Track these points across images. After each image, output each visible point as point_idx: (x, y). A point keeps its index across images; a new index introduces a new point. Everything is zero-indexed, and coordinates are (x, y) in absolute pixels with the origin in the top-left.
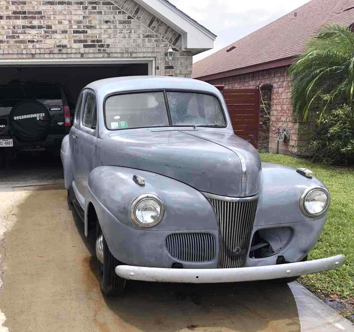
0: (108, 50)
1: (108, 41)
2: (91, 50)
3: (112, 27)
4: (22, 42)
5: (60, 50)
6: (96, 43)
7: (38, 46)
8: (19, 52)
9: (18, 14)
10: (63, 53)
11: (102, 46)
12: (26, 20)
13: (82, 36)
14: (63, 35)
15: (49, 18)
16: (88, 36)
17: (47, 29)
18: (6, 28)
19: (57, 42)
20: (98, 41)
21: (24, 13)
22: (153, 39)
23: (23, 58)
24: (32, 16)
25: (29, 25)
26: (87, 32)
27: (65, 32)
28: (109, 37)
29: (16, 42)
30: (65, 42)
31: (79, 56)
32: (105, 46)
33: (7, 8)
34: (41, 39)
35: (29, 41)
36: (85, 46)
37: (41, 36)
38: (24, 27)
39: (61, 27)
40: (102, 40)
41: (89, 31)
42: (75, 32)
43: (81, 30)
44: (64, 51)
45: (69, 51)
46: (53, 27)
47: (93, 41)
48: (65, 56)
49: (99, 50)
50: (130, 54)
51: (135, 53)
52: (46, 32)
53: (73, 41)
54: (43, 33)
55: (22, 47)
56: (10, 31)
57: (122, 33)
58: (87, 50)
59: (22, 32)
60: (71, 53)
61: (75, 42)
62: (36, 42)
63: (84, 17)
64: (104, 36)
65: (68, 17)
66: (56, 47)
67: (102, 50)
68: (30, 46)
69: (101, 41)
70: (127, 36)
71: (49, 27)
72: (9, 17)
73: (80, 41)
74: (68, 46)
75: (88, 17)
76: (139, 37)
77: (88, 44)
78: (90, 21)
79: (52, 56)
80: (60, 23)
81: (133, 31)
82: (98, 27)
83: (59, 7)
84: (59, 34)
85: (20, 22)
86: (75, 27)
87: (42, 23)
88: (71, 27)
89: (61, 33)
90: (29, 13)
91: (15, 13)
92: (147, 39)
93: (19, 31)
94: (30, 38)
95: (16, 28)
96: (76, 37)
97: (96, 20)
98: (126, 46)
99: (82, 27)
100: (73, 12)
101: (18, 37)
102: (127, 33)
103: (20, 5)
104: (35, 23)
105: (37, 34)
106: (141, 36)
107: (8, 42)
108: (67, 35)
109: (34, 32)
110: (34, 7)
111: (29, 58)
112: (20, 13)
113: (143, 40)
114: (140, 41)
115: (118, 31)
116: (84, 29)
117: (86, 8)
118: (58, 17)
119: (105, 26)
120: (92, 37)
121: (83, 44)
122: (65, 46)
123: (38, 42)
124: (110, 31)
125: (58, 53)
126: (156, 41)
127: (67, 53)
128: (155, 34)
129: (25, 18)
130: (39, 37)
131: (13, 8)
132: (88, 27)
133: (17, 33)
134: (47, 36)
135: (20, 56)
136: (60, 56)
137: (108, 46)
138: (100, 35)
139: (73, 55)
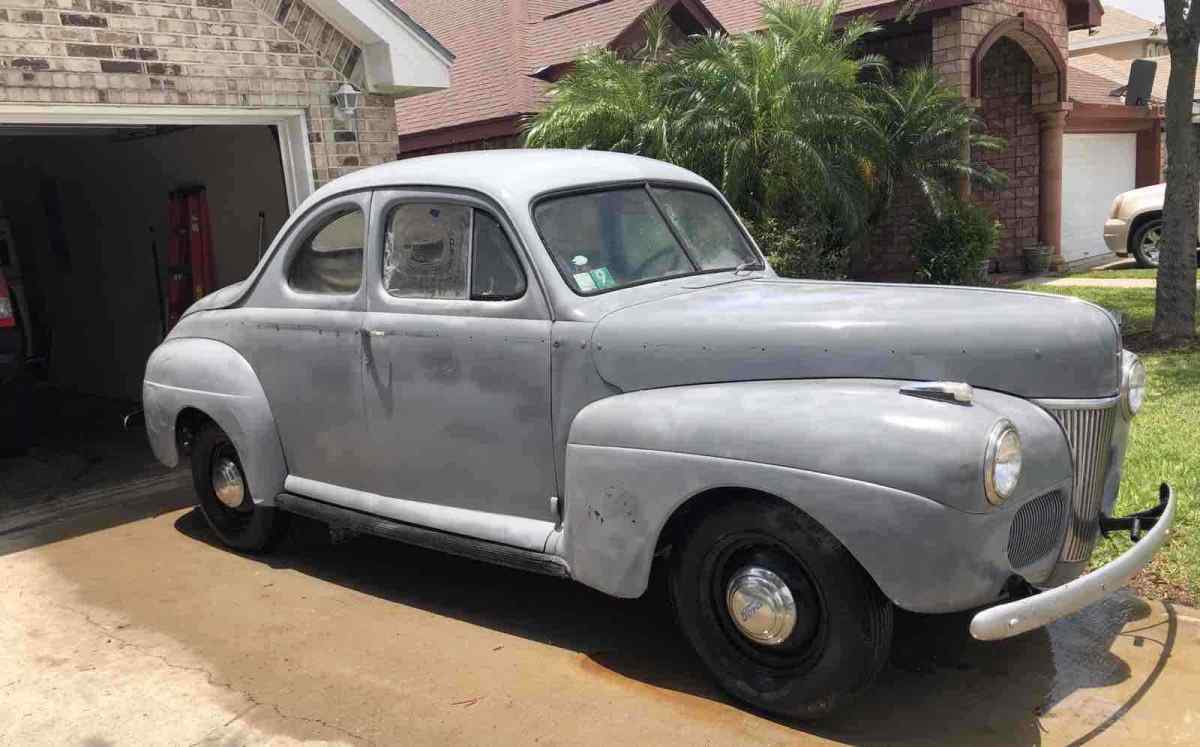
0: (179, 83)
1: (176, 56)
2: (129, 80)
3: (179, 12)
5: (26, 77)
6: (138, 60)
10: (39, 87)
11: (158, 69)
13: (90, 35)
14: (28, 29)
16: (111, 37)
19: (13, 47)
20: (145, 54)
22: (296, 57)
26: (105, 23)
27: (33, 17)
28: (177, 44)
30: (39, 50)
31: (94, 96)
32: (169, 70)
36: (108, 68)
40: (155, 51)
41: (113, 21)
42: (67, 20)
43: (86, 14)
44: (41, 78)
45: (59, 79)
47: (128, 53)
48: (45, 96)
49: (152, 81)
50: (241, 98)
51: (254, 94)
53: (64, 50)
57: (210, 34)
58: (115, 79)
60: (67, 88)
61: (73, 51)
64: (160, 41)
66: (10, 65)
67: (161, 82)
69: (152, 54)
70: (226, 44)
73: (89, 51)
74: (53, 66)
76: (258, 49)
77: (115, 63)
79: (2, 94)
81: (239, 31)
82: (137, 9)
84: (13, 21)
86: (65, 4)
88: (51, 2)
89: (20, 19)
92: (278, 55)
96: (74, 35)
98: (228, 73)
99: (88, 5)
102: (223, 35)
106: (264, 46)
108: (42, 28)
113: (271, 60)
114: (261, 60)
115: (199, 30)
116: (94, 14)
119: (159, 9)
120: (126, 40)
121: (98, 59)
122: (40, 65)
124: (175, 25)
125: (23, 87)
126: (303, 62)
127: (52, 88)
128: (297, 42)
132: (107, 7)
136: (29, 94)
137: (177, 69)
138: (148, 36)
139: (71, 95)
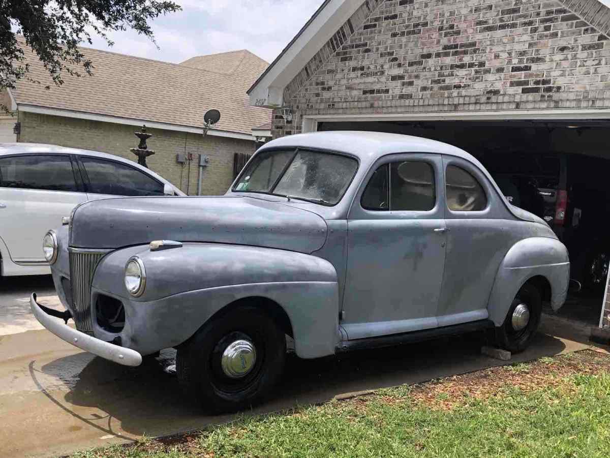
0: (556, 96)
1: (561, 82)
2: (531, 97)
3: (569, 57)
4: (447, 88)
5: (488, 98)
6: (541, 86)
7: (464, 93)
8: (441, 102)
9: (449, 49)
10: (492, 103)
11: (549, 90)
12: (457, 57)
13: (522, 75)
14: (497, 76)
15: (484, 51)
16: (531, 75)
17: (479, 67)
18: (432, 69)
19: (488, 85)
20: (544, 82)
21: (456, 46)
23: (445, 111)
24: (464, 51)
25: (459, 63)
26: (530, 68)
27: (500, 70)
28: (562, 75)
29: (441, 88)
30: (498, 86)
31: (514, 106)
32: (554, 89)
33: (438, 42)
34: (469, 82)
35: (455, 87)
36: (524, 91)
37: (470, 79)
38: (452, 67)
39: (497, 64)
40: (550, 80)
41: (534, 67)
42: (515, 69)
43: (522, 65)
44: (494, 99)
45: (500, 99)
46: (487, 65)
47: (537, 83)
48: (494, 107)
49: (543, 96)
50: (591, 102)
51: (600, 99)
52: (477, 72)
53: (508, 84)
54: (473, 73)
55: (446, 95)
56: (437, 73)
57: (583, 66)
58: (525, 97)
59: (449, 74)
60: (503, 102)
61: (512, 84)
62: (463, 87)
63: (530, 45)
64: (554, 74)
65: (508, 47)
66: (485, 93)
67: (546, 97)
68: (455, 93)
69: (548, 82)
70: (591, 71)
71: (482, 64)
72: (438, 55)
73: (519, 84)
74: (502, 92)
75: (535, 44)
77: (529, 88)
78: (537, 51)
79: (478, 107)
80: (497, 57)
81: (602, 62)
82: (547, 59)
83: (499, 33)
84: (492, 73)
85: (449, 60)
86: (515, 61)
87: (475, 59)
88: (510, 62)
89: (495, 72)
90: (462, 46)
91: (445, 48)
93: (446, 72)
94: (456, 81)
95: (444, 68)
96: (514, 76)
97: (547, 48)
99: (525, 60)
100: (516, 39)
101: (444, 81)
103: (453, 36)
104: (467, 59)
105: (466, 75)
107: (432, 89)
108: (502, 75)
109: (462, 72)
110: (468, 37)
111: (451, 111)
112: (450, 47)
117: (535, 30)
118: (496, 49)
119: (558, 57)
120: (537, 75)
121: (521, 87)
122: (496, 92)
123: (465, 86)
124: (565, 64)
125: (486, 103)
127: (497, 103)
129: (456, 53)
130: (468, 80)
131: (444, 41)
132: (533, 60)
133: (443, 76)
134: (477, 78)
135: (441, 108)
136: (489, 107)
137: (559, 88)
138: (549, 72)
139: (505, 106)
